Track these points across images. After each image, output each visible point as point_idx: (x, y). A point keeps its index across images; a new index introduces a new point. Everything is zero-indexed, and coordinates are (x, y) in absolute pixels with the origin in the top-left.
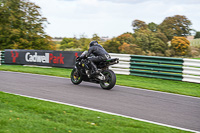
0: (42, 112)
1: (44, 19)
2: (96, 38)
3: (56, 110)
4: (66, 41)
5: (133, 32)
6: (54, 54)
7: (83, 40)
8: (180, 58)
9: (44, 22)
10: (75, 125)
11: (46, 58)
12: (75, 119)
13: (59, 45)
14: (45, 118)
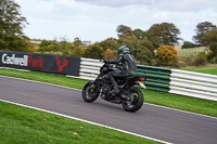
0: (21, 118)
1: (23, 19)
2: (78, 42)
3: (36, 117)
4: (45, 43)
5: (117, 38)
6: (32, 57)
7: (64, 43)
8: (166, 68)
9: (23, 22)
10: (57, 134)
11: (24, 61)
12: (56, 127)
13: (37, 48)
14: (24, 124)
